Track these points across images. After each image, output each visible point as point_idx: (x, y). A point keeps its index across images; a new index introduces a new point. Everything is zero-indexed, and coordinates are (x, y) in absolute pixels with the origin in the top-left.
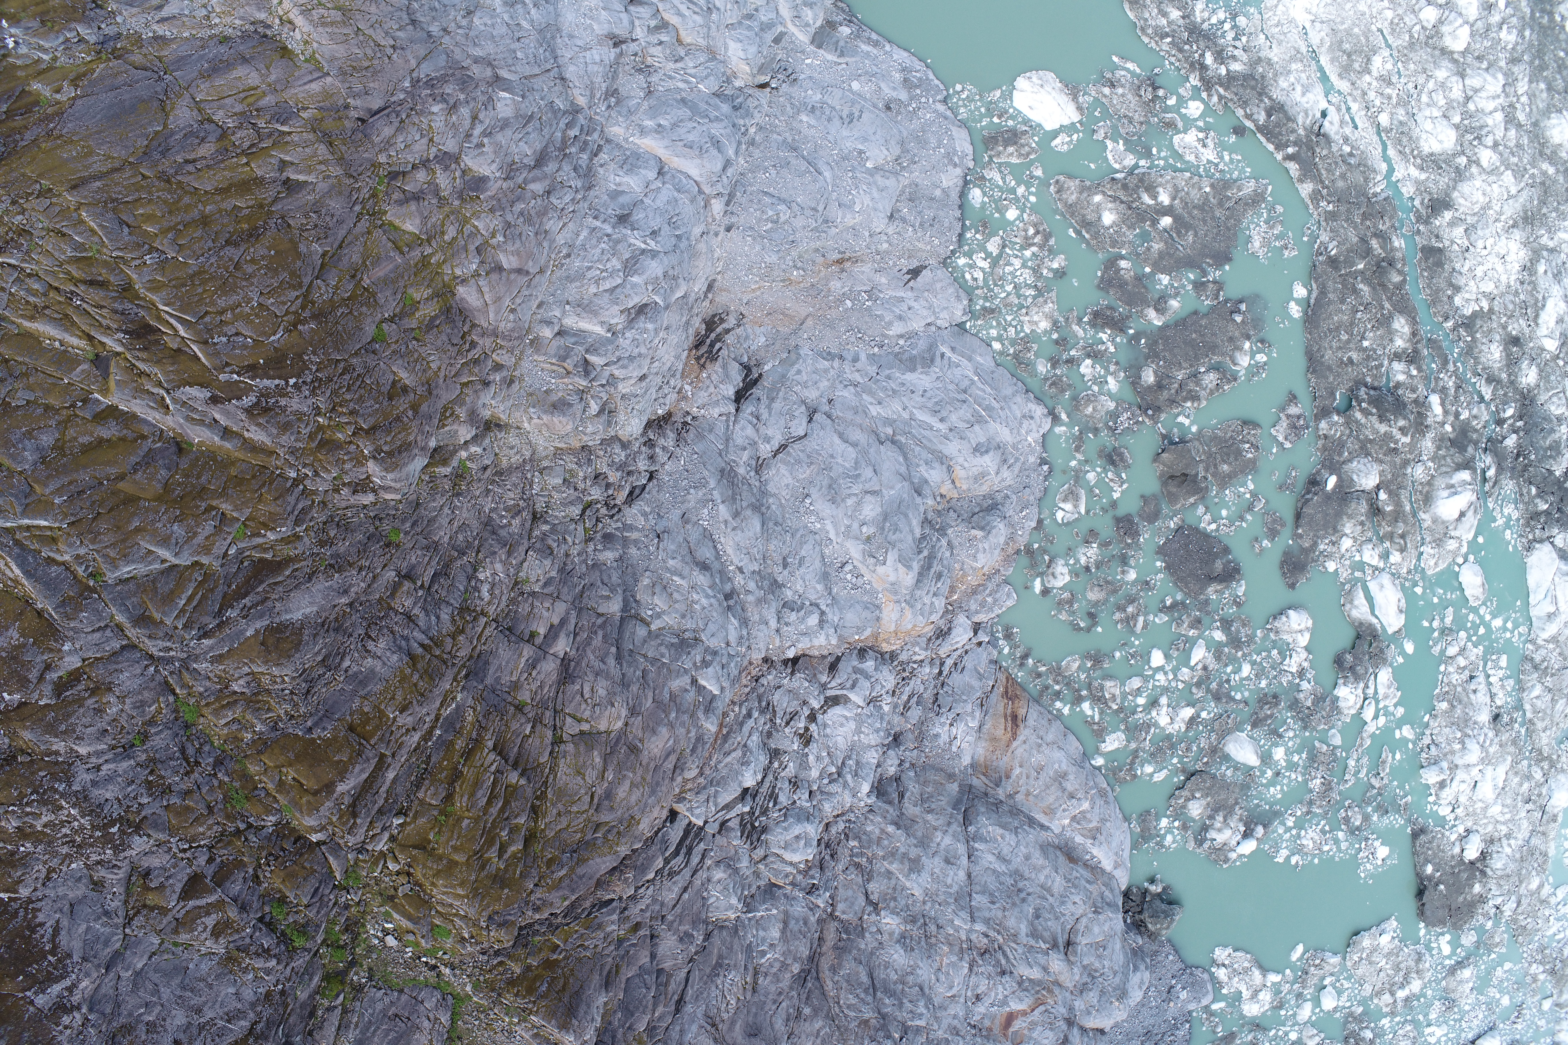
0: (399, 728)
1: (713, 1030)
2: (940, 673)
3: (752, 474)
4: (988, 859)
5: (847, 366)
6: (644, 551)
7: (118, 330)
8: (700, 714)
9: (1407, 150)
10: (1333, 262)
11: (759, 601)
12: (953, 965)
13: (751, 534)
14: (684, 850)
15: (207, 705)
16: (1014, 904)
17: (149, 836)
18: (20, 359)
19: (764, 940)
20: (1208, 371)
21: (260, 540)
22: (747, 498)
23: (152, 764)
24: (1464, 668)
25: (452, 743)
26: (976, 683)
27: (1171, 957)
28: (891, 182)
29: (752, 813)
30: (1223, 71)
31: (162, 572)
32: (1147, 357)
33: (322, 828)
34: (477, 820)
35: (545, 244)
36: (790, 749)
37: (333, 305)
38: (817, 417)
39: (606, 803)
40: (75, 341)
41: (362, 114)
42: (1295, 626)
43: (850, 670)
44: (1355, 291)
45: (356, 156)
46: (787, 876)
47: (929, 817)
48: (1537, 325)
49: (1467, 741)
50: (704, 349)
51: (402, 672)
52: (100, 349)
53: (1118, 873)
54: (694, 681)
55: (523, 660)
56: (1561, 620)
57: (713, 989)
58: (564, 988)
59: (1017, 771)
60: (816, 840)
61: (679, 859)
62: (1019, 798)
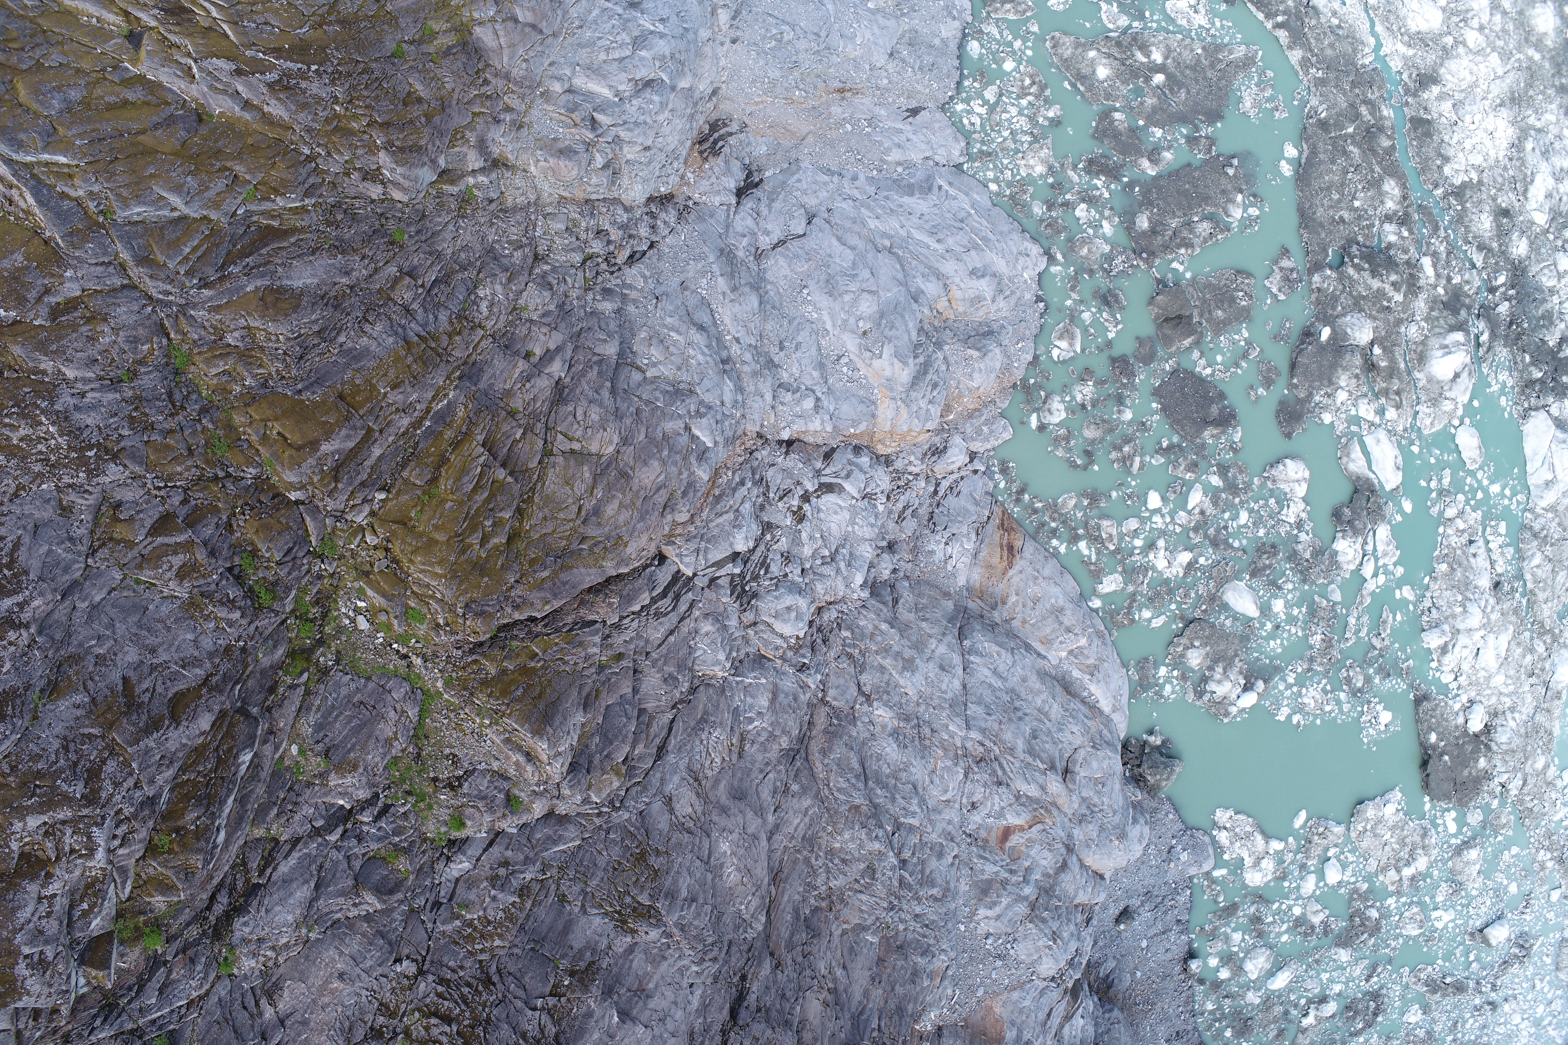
0: (389, 405)
1: (696, 784)
2: (936, 492)
3: (751, 258)
4: (984, 673)
5: (846, 183)
6: (642, 310)
7: (155, 7)
8: (693, 460)
9: (1395, 28)
10: (1323, 124)
11: (755, 374)
12: (947, 769)
13: (749, 308)
14: (671, 595)
15: (200, 353)
16: (1010, 720)
17: (125, 466)
19: (751, 706)
20: (1201, 220)
21: (269, 205)
22: (745, 278)
23: (138, 401)
24: (1463, 531)
25: (441, 433)
26: (972, 508)
27: (1171, 816)
28: (891, 23)
29: (742, 575)
31: (171, 220)
32: (1141, 204)
33: (302, 487)
34: (461, 503)
35: (559, 12)
36: (782, 524)
37: (357, 18)
38: (816, 221)
39: (594, 519)
40: (112, 17)
42: (1292, 474)
43: (845, 461)
44: (1345, 153)
46: (777, 648)
47: (924, 625)
48: (1526, 199)
49: (1468, 604)
50: (707, 144)
51: (396, 353)
52: (135, 25)
53: (1116, 717)
54: (688, 428)
55: (518, 371)
56: (1560, 487)
57: (698, 743)
58: (540, 696)
59: (1013, 599)
60: (807, 618)
61: (667, 602)
62: (1016, 623)
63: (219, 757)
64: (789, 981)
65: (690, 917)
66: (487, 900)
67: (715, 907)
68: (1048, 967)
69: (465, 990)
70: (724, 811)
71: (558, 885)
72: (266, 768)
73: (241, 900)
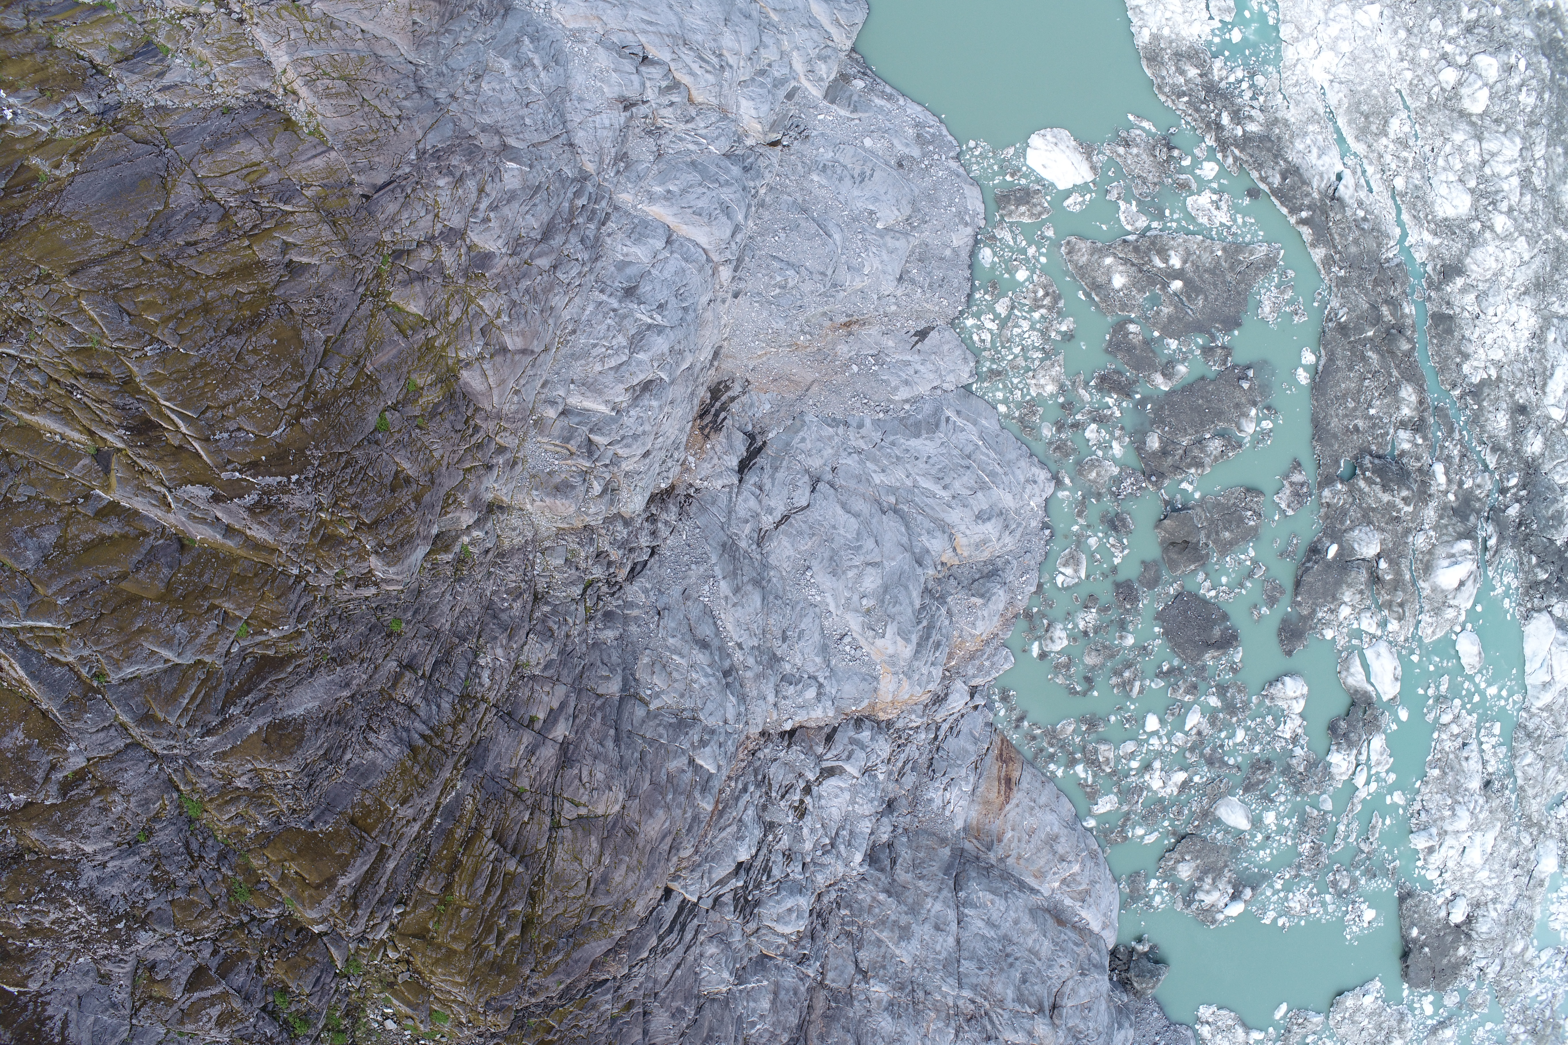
0: (399, 820)
2: (936, 738)
3: (754, 547)
4: (977, 925)
5: (851, 433)
6: (644, 629)
7: (119, 426)
8: (697, 795)
9: (1421, 215)
10: (1343, 328)
11: (758, 677)
12: (939, 1031)
13: (751, 609)
14: (678, 927)
15: (211, 800)
16: (1002, 970)
17: (154, 930)
18: (21, 453)
19: (754, 1011)
20: (1213, 437)
21: (263, 638)
22: (748, 572)
23: (157, 860)
24: (1457, 736)
25: (451, 832)
26: (971, 746)
27: (1155, 1015)
28: (901, 243)
29: (745, 887)
30: (1239, 132)
31: (165, 671)
32: (1153, 423)
33: (324, 920)
34: (476, 908)
36: (784, 822)
37: (336, 395)
38: (821, 486)
39: (603, 886)
40: (76, 435)
41: (367, 191)
42: (1291, 694)
43: (846, 741)
44: (1364, 358)
45: (360, 235)
46: (778, 947)
47: (921, 883)
48: (1544, 393)
49: (1457, 807)
50: (708, 419)
51: (403, 764)
52: (101, 444)
53: (1106, 934)
54: (692, 761)
55: (523, 747)
56: (1557, 689)
59: (1009, 835)
60: (808, 910)
61: (673, 937)
62: (1010, 861)
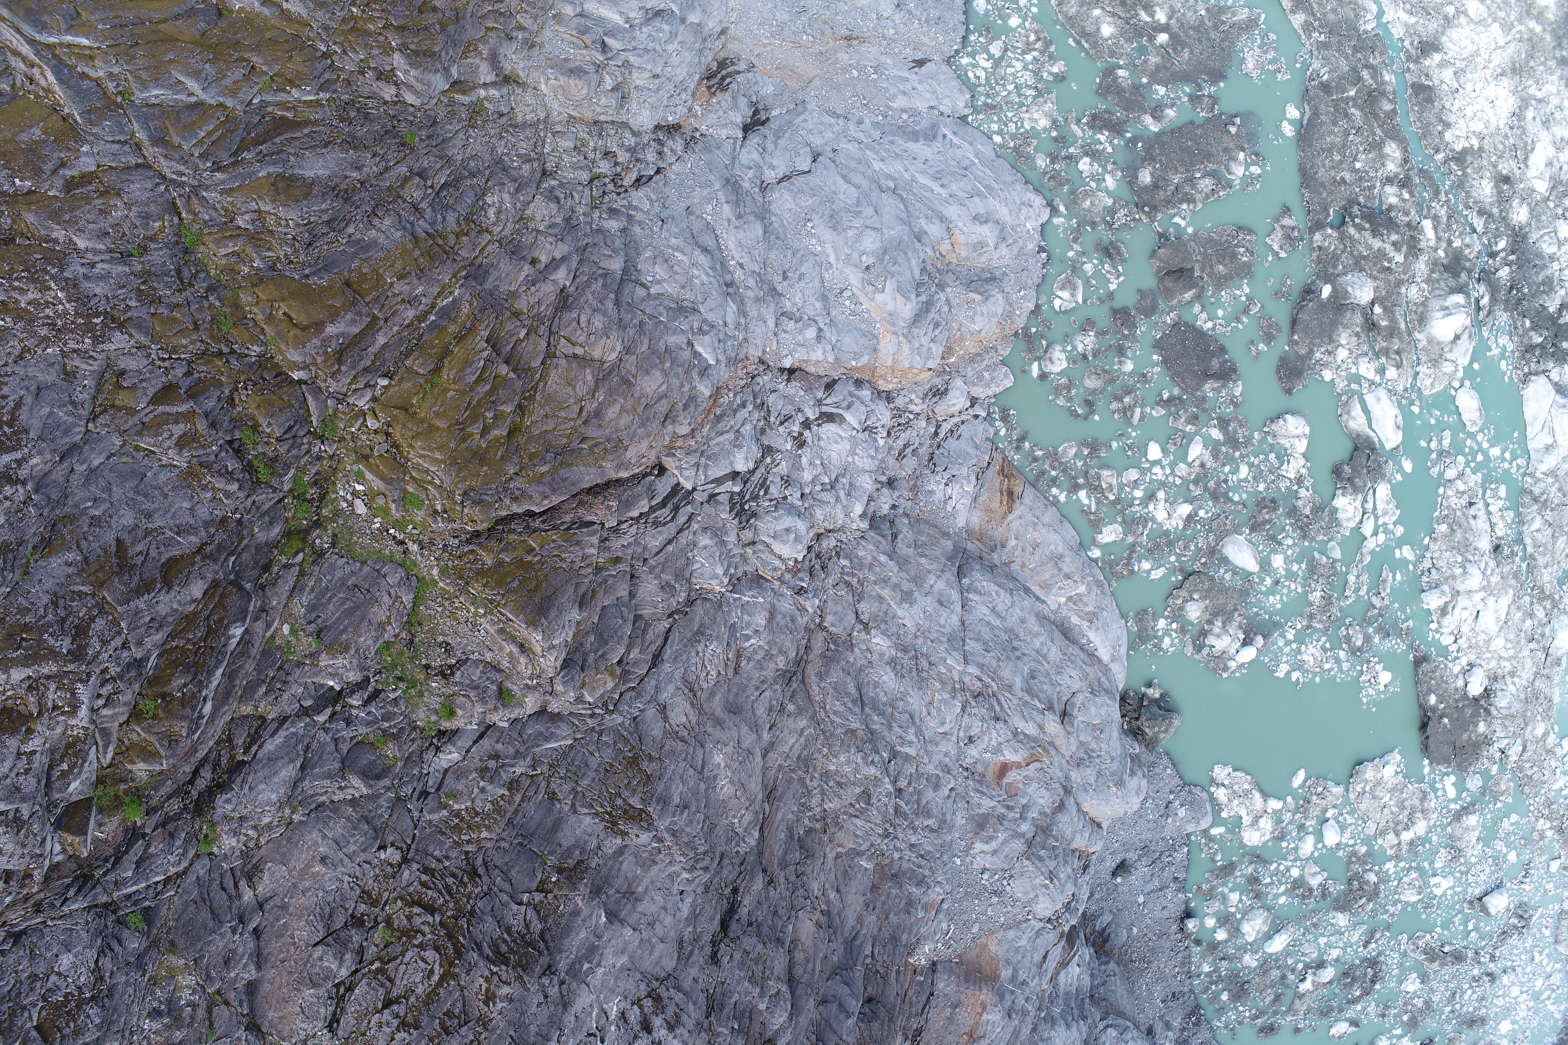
0: (395, 295)
1: (691, 695)
2: (936, 434)
3: (757, 190)
4: (982, 611)
5: (851, 126)
6: (648, 231)
8: (695, 375)
10: (1325, 87)
11: (758, 300)
12: (944, 701)
13: (753, 236)
14: (670, 506)
15: (210, 233)
16: (1008, 658)
17: (131, 335)
19: (748, 624)
20: (1203, 177)
21: (284, 97)
22: (750, 207)
23: (146, 275)
24: (1463, 493)
25: (445, 328)
26: (972, 451)
27: (1169, 771)
29: (741, 494)
31: (188, 105)
33: (306, 367)
34: (463, 393)
36: (783, 448)
38: (821, 159)
39: (594, 421)
43: (846, 393)
44: (1347, 115)
46: (775, 569)
47: (923, 560)
48: (1527, 167)
49: (1468, 565)
50: (715, 80)
51: (404, 246)
53: (1115, 667)
54: (690, 344)
55: (523, 275)
56: (1559, 453)
57: (693, 654)
58: (536, 589)
59: (1013, 543)
60: (806, 541)
61: (665, 512)
62: (1015, 567)
63: (209, 627)
64: (781, 898)
65: (682, 823)
66: (476, 790)
67: (707, 817)
68: (1045, 907)
69: (450, 881)
70: (719, 723)
71: (549, 783)
72: (257, 645)
73: (225, 777)
